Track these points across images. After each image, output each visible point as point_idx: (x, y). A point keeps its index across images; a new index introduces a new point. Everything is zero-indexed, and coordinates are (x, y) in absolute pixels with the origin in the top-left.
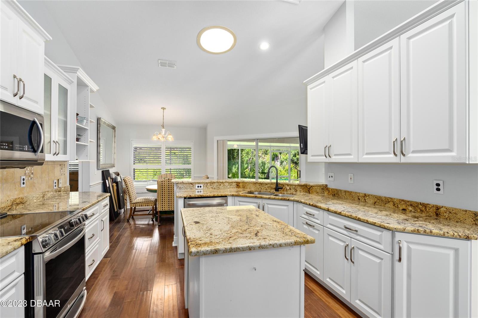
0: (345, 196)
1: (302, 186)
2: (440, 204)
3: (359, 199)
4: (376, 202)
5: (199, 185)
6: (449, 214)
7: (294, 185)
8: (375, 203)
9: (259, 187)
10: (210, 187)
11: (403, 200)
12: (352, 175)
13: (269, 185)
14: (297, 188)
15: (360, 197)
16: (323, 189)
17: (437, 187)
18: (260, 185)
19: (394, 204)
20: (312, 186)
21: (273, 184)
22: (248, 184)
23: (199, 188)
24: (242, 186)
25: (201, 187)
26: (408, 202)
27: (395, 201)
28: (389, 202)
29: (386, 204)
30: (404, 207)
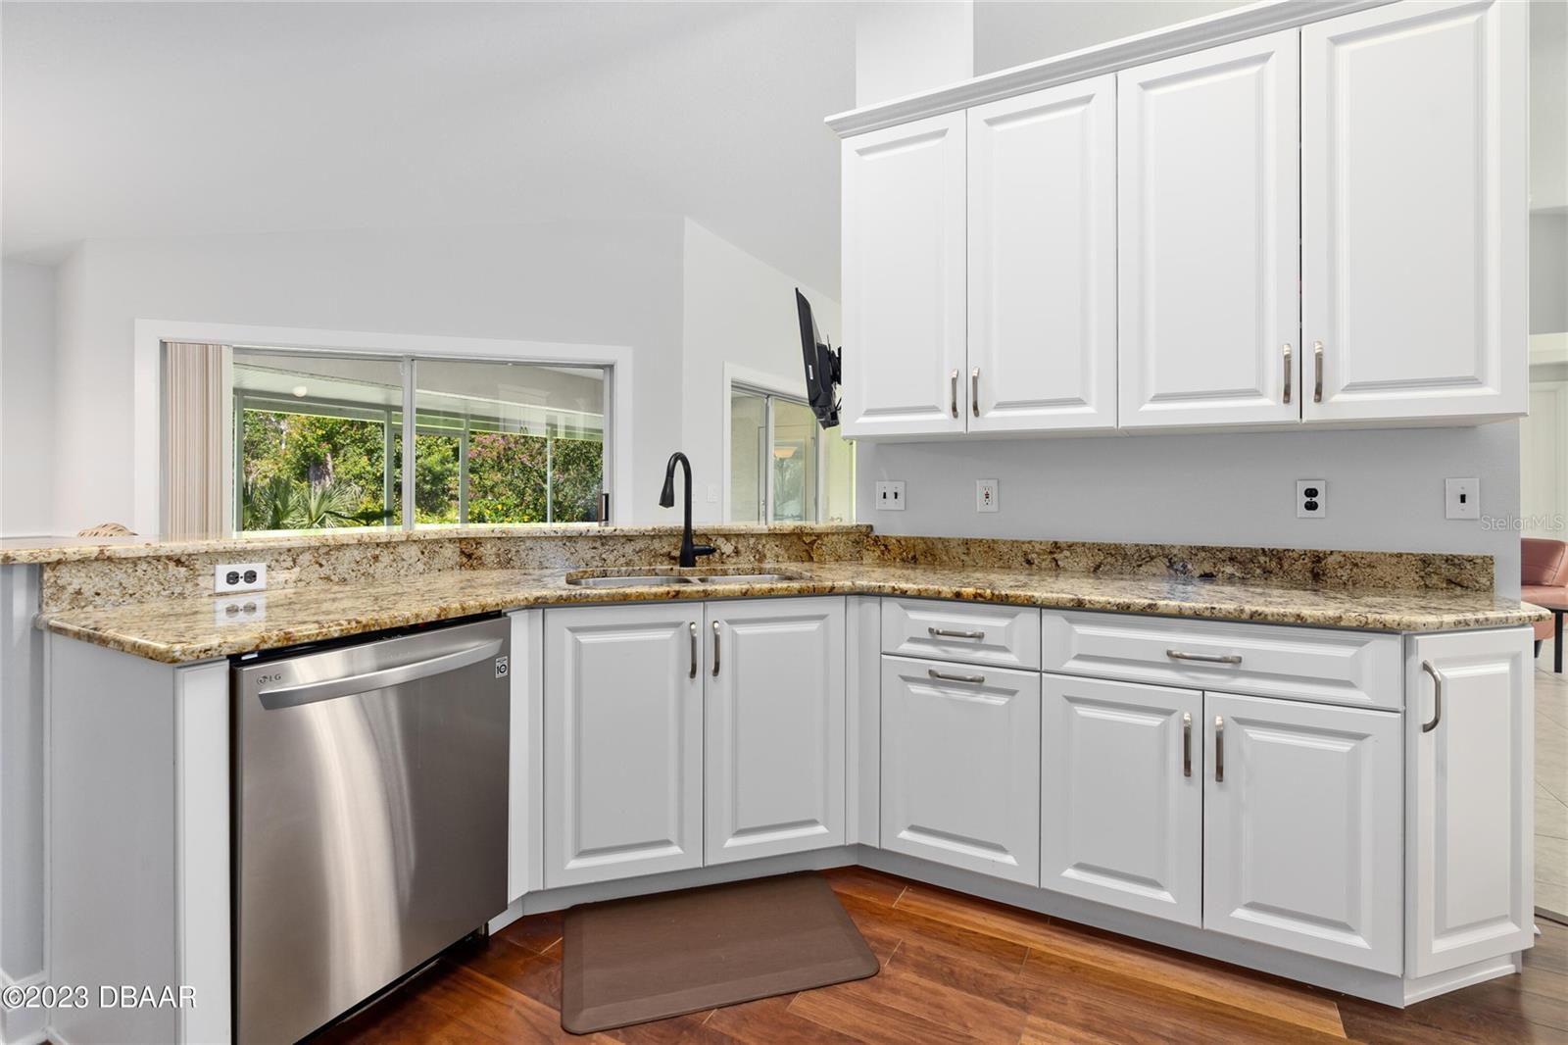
0: (963, 557)
1: (784, 535)
2: (1321, 545)
3: (1029, 562)
4: (1101, 563)
5: (241, 568)
6: (1351, 570)
7: (753, 535)
8: (1097, 568)
9: (591, 553)
10: (315, 572)
11: (1203, 549)
12: (993, 484)
13: (640, 544)
14: (764, 546)
15: (1034, 556)
16: (858, 543)
17: (1309, 499)
18: (598, 544)
19: (1170, 562)
20: (819, 536)
21: (660, 537)
22: (529, 543)
23: (242, 585)
24: (498, 556)
25: (251, 577)
26: (1222, 550)
27: (1175, 552)
28: (1152, 558)
29: (1140, 566)
30: (1207, 568)
